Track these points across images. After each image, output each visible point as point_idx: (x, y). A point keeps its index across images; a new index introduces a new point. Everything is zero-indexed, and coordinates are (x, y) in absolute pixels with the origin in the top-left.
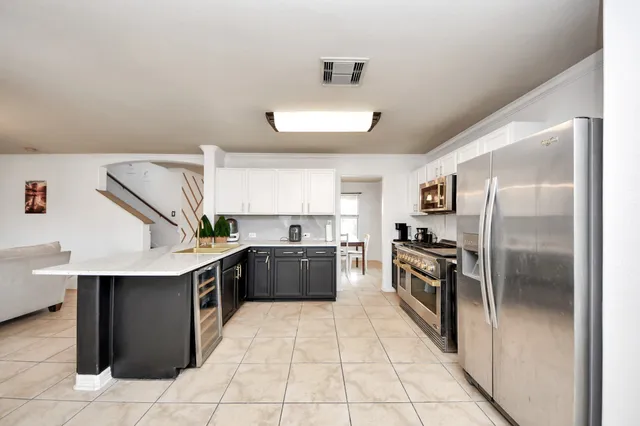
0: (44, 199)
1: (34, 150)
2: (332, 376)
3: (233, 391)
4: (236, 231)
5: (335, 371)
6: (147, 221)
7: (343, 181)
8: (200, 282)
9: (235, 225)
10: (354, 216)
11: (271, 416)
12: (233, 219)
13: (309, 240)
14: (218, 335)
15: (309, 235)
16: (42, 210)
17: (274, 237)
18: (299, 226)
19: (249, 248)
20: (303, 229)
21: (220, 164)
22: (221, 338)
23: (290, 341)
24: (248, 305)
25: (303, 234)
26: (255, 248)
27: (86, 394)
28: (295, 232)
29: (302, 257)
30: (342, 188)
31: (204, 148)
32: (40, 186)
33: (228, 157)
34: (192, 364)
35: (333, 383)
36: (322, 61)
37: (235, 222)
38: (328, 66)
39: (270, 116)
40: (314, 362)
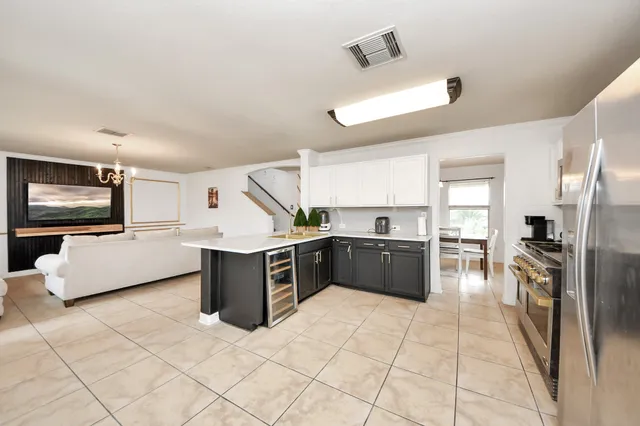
0: (217, 199)
1: (209, 168)
2: (374, 374)
3: (282, 353)
4: (327, 221)
5: (380, 370)
6: (270, 212)
7: (444, 166)
8: (272, 262)
9: (327, 217)
10: (483, 207)
11: (298, 385)
12: (325, 211)
13: (398, 232)
14: (293, 306)
15: (398, 228)
16: (216, 206)
17: (362, 229)
18: (386, 218)
19: (333, 237)
20: (391, 222)
21: (313, 164)
22: (296, 311)
23: (351, 328)
24: (333, 288)
25: (392, 226)
26: (339, 237)
27: (203, 326)
28: (383, 224)
29: (383, 249)
30: (441, 175)
31: (300, 152)
32: (215, 191)
33: (321, 157)
34: (264, 323)
35: (371, 381)
36: (344, 48)
37: (327, 213)
38: (356, 50)
39: (332, 113)
40: (364, 355)
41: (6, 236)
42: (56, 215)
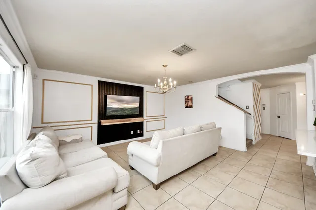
0: (192, 102)
1: (191, 82)
16: (191, 107)
32: (190, 97)
41: (97, 124)
42: (116, 111)
